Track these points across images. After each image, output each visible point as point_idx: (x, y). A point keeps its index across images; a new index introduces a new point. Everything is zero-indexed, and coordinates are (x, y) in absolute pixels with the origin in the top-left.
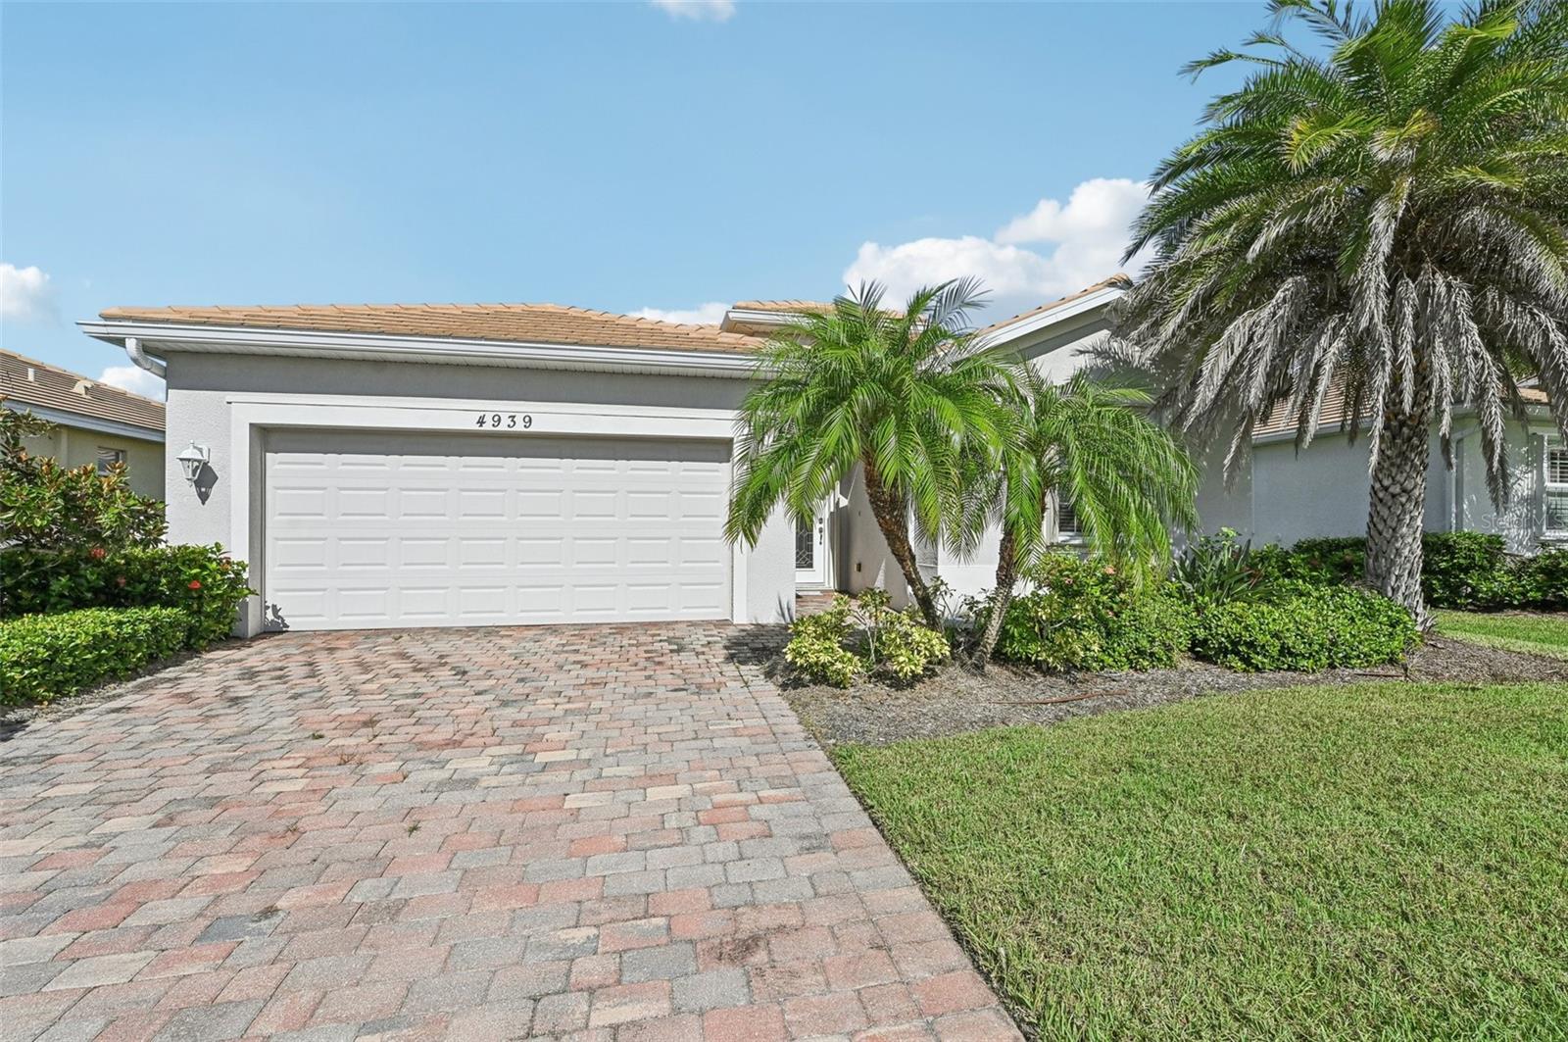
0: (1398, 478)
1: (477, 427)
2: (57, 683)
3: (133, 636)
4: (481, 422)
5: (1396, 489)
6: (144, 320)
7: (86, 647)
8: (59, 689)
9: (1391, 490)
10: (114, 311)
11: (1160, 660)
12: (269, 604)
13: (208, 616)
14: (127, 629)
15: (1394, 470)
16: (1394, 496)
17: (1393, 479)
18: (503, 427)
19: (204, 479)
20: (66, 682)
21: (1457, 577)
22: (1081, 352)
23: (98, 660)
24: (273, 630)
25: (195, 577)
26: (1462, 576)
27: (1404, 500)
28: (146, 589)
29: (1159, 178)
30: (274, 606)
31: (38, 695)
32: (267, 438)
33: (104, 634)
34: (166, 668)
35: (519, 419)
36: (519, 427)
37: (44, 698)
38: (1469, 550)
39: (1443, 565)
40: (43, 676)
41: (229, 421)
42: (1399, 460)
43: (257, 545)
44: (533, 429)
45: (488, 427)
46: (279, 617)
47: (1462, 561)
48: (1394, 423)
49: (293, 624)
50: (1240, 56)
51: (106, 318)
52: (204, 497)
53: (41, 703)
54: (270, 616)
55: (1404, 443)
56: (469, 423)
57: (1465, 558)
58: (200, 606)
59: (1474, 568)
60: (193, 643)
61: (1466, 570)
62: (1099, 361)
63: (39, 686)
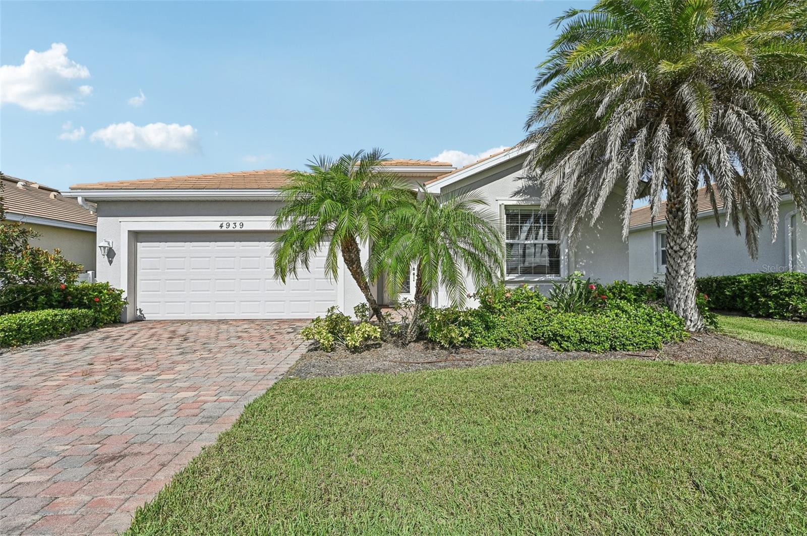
0: (678, 241)
1: (219, 229)
2: (23, 339)
3: (60, 321)
4: (221, 226)
5: (676, 248)
6: (85, 189)
7: (37, 325)
8: (23, 342)
9: (675, 248)
10: (74, 186)
11: (513, 343)
12: (138, 308)
13: (103, 313)
14: (58, 318)
15: (675, 237)
16: (676, 252)
17: (675, 242)
18: (231, 228)
19: (111, 254)
20: (28, 338)
21: (783, 300)
22: (519, 178)
23: (44, 330)
24: (139, 319)
25: (96, 296)
26: (787, 299)
27: (681, 254)
28: (78, 301)
29: (539, 83)
30: (140, 309)
31: (12, 343)
32: (136, 236)
33: (46, 319)
34: (79, 334)
35: (238, 225)
36: (238, 228)
37: (14, 345)
38: (790, 283)
39: (774, 292)
40: (15, 336)
41: (120, 230)
42: (678, 231)
43: (132, 283)
44: (243, 229)
45: (224, 228)
46: (142, 314)
47: (786, 290)
48: (674, 210)
49: (148, 317)
50: (582, 11)
51: (72, 189)
52: (111, 262)
53: (13, 346)
54: (138, 313)
55: (679, 221)
56: (216, 227)
57: (788, 288)
58: (101, 308)
59: (794, 294)
60: (95, 324)
61: (789, 295)
62: (530, 183)
63: (13, 340)
